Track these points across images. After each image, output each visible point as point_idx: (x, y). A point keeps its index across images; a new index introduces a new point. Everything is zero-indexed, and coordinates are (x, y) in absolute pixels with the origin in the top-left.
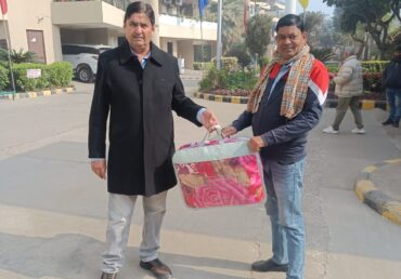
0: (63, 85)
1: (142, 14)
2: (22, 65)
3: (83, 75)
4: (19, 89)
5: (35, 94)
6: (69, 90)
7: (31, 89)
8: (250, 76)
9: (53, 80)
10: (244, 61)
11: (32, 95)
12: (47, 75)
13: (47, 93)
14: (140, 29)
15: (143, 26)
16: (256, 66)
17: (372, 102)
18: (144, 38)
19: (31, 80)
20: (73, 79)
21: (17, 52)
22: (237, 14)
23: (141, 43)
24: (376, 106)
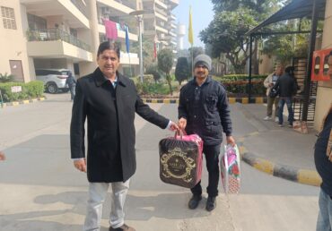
0: (38, 96)
1: (112, 51)
2: (7, 84)
3: (51, 88)
4: (5, 100)
5: (18, 103)
6: (42, 99)
7: (14, 100)
8: (160, 86)
9: (30, 93)
10: (157, 77)
11: (16, 104)
12: (26, 90)
13: (26, 102)
14: (110, 62)
15: (113, 59)
16: (163, 79)
17: (234, 99)
18: (113, 67)
19: (14, 94)
20: (45, 92)
21: (3, 75)
22: (149, 48)
23: (111, 71)
24: (237, 101)
